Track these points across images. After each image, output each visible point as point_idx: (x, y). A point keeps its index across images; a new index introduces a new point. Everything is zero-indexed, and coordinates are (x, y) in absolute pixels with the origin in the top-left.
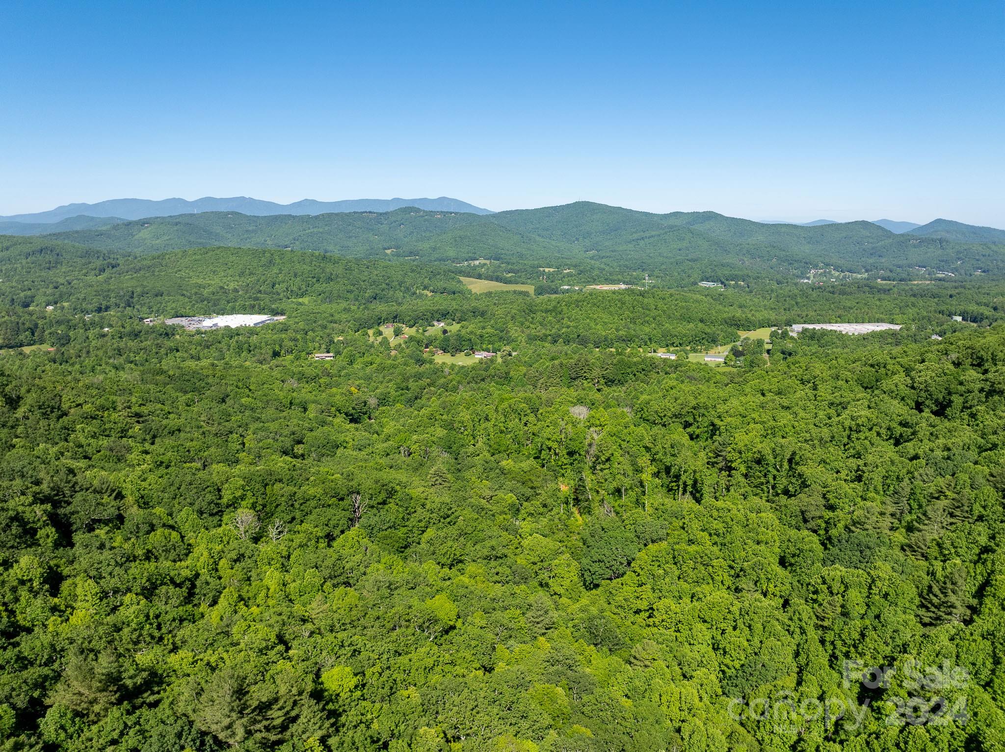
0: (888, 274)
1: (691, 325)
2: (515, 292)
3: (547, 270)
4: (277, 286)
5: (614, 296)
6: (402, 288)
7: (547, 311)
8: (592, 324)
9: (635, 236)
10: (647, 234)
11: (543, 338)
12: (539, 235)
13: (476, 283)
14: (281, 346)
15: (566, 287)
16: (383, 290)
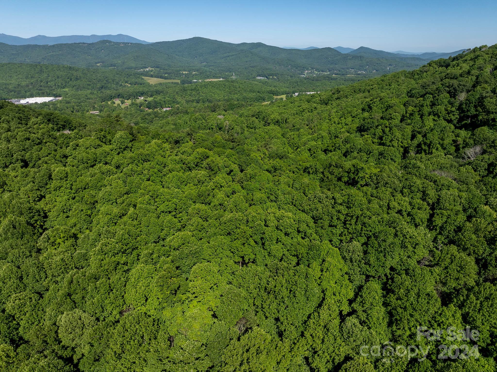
0: (338, 72)
1: (254, 94)
2: (172, 83)
3: (184, 72)
4: (49, 83)
5: (221, 83)
6: (115, 83)
7: (192, 90)
8: (213, 95)
9: (225, 55)
10: (230, 54)
11: (193, 101)
12: (176, 55)
13: (151, 79)
14: (73, 108)
15: (195, 81)
16: (105, 84)
